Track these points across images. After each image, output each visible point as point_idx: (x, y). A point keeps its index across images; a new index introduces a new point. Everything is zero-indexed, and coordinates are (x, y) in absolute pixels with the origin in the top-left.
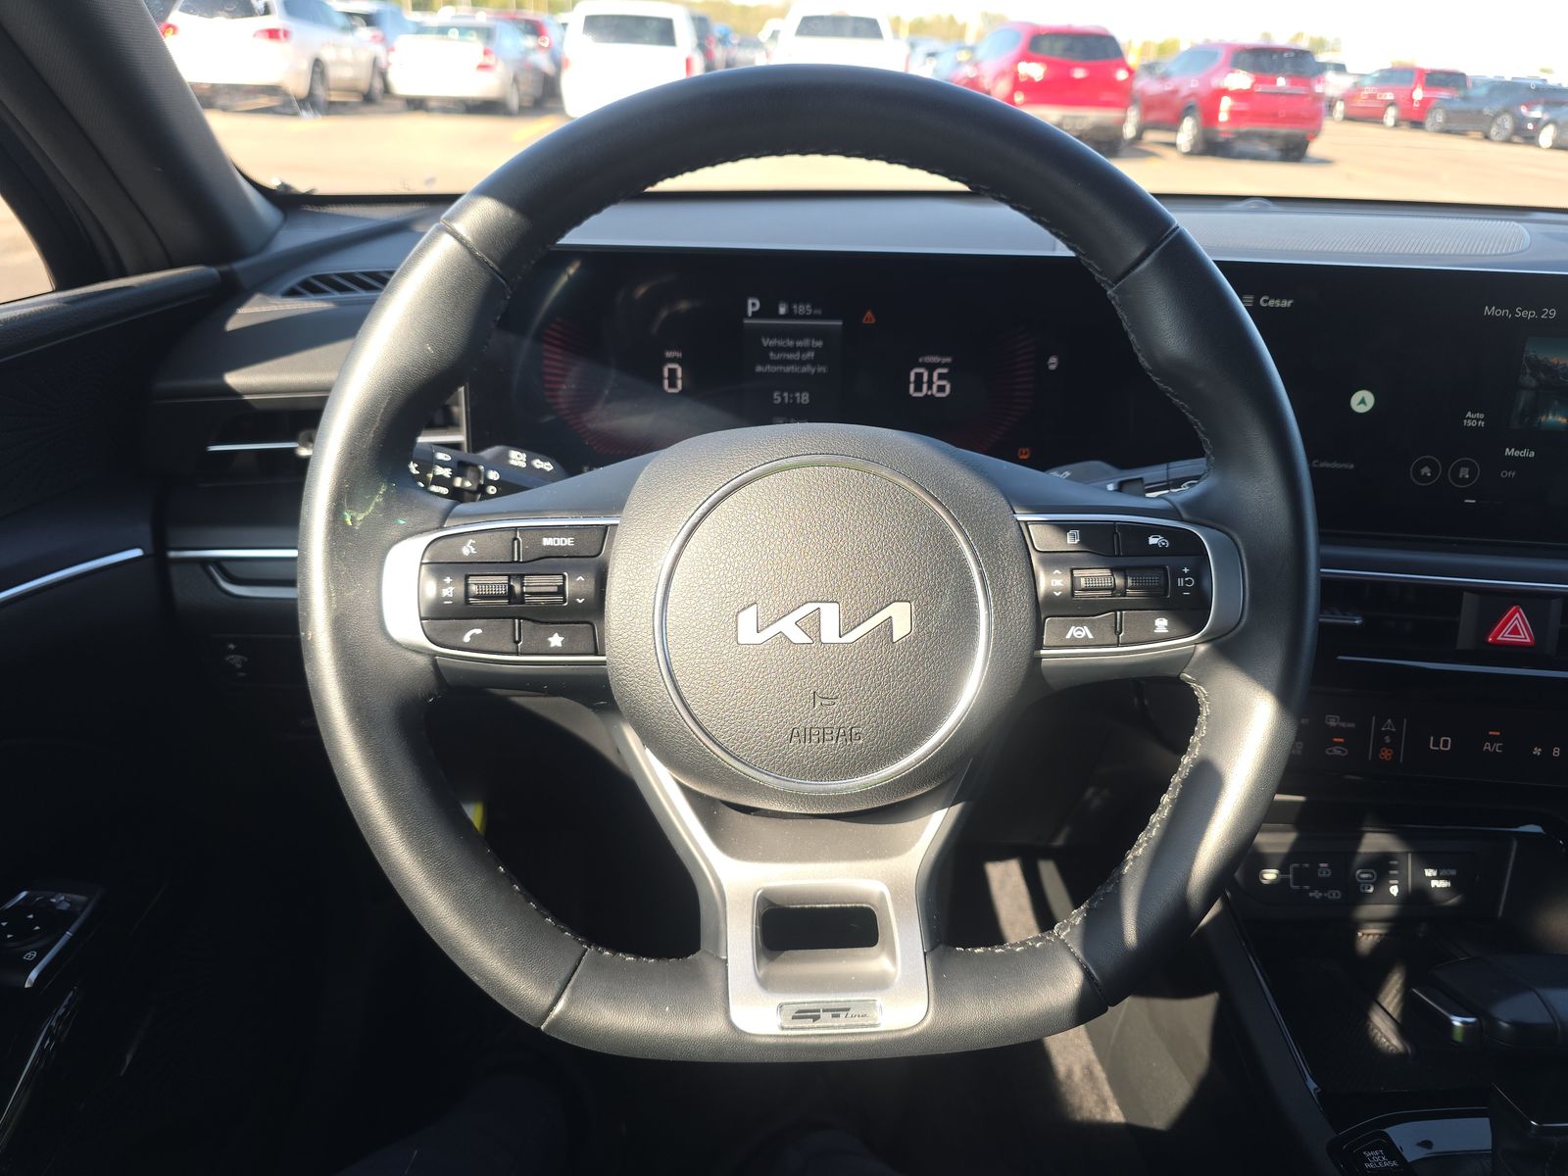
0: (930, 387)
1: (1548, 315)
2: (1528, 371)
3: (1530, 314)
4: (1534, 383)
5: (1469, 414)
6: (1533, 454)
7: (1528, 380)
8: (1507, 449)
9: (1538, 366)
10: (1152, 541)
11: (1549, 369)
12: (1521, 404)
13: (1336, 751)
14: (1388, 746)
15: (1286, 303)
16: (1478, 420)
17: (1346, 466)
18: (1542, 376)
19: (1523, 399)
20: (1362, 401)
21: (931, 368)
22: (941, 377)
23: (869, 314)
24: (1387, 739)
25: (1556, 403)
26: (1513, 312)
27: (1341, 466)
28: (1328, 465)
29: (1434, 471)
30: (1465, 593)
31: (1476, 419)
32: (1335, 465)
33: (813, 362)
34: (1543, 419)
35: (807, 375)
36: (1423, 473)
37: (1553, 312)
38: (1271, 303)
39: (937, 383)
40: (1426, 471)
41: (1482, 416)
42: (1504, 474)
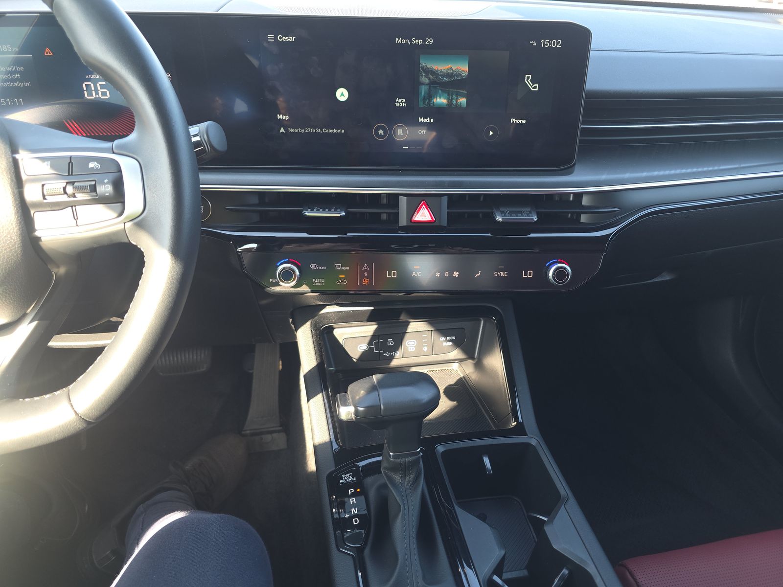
0: (97, 93)
1: (429, 42)
2: (424, 74)
3: (419, 42)
4: (427, 81)
5: (397, 100)
6: (432, 120)
7: (424, 79)
8: (420, 118)
9: (428, 72)
10: (91, 165)
11: (434, 73)
12: (423, 92)
13: (341, 282)
14: (366, 277)
15: (292, 39)
16: (403, 103)
17: (340, 131)
18: (431, 77)
19: (423, 90)
20: (342, 95)
21: (95, 82)
22: (102, 87)
23: (47, 50)
24: (366, 274)
25: (440, 91)
26: (411, 41)
27: (337, 131)
28: (331, 131)
29: (385, 132)
30: (400, 197)
31: (401, 102)
32: (334, 131)
33: (21, 81)
34: (435, 101)
35: (19, 87)
36: (380, 134)
37: (431, 40)
38: (284, 39)
39: (100, 91)
40: (381, 132)
41: (404, 100)
42: (420, 132)
